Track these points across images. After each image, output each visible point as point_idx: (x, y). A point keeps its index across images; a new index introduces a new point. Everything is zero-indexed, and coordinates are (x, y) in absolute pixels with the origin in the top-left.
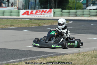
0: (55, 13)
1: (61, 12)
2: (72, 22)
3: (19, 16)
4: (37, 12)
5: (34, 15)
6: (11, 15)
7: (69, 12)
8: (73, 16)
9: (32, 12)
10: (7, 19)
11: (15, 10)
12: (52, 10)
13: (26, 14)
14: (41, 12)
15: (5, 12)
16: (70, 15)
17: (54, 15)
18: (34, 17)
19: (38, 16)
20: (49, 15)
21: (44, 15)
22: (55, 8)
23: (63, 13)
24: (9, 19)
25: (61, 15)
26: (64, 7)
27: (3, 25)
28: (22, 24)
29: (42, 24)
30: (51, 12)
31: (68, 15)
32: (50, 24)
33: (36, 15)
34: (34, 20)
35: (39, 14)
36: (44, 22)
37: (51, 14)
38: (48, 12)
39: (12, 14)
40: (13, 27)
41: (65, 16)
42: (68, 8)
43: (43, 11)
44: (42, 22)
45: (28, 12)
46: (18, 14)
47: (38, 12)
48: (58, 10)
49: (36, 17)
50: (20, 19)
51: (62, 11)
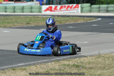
0: (83, 9)
1: (90, 8)
2: (100, 19)
3: (40, 12)
4: (61, 8)
5: (59, 11)
6: (31, 12)
7: (99, 8)
8: (104, 13)
9: (56, 8)
10: (25, 16)
11: (37, 5)
12: (80, 5)
13: (49, 10)
14: (66, 8)
15: (24, 8)
16: (100, 11)
17: (82, 11)
18: (59, 13)
19: (63, 12)
20: (75, 11)
21: (70, 11)
22: (83, 3)
23: (92, 9)
24: (27, 16)
25: (90, 11)
26: (94, 2)
27: (18, 24)
28: (40, 22)
29: (64, 22)
30: (78, 7)
31: (97, 11)
32: (74, 22)
33: (60, 11)
34: (57, 17)
35: (64, 10)
36: (67, 20)
37: (78, 10)
38: (75, 7)
39: (32, 10)
40: (28, 25)
41: (94, 12)
42: (99, 3)
43: (68, 7)
44: (64, 20)
45: (51, 7)
46: (40, 10)
47: (63, 7)
48: (87, 5)
49: (61, 13)
50: (41, 16)
51: (91, 6)
